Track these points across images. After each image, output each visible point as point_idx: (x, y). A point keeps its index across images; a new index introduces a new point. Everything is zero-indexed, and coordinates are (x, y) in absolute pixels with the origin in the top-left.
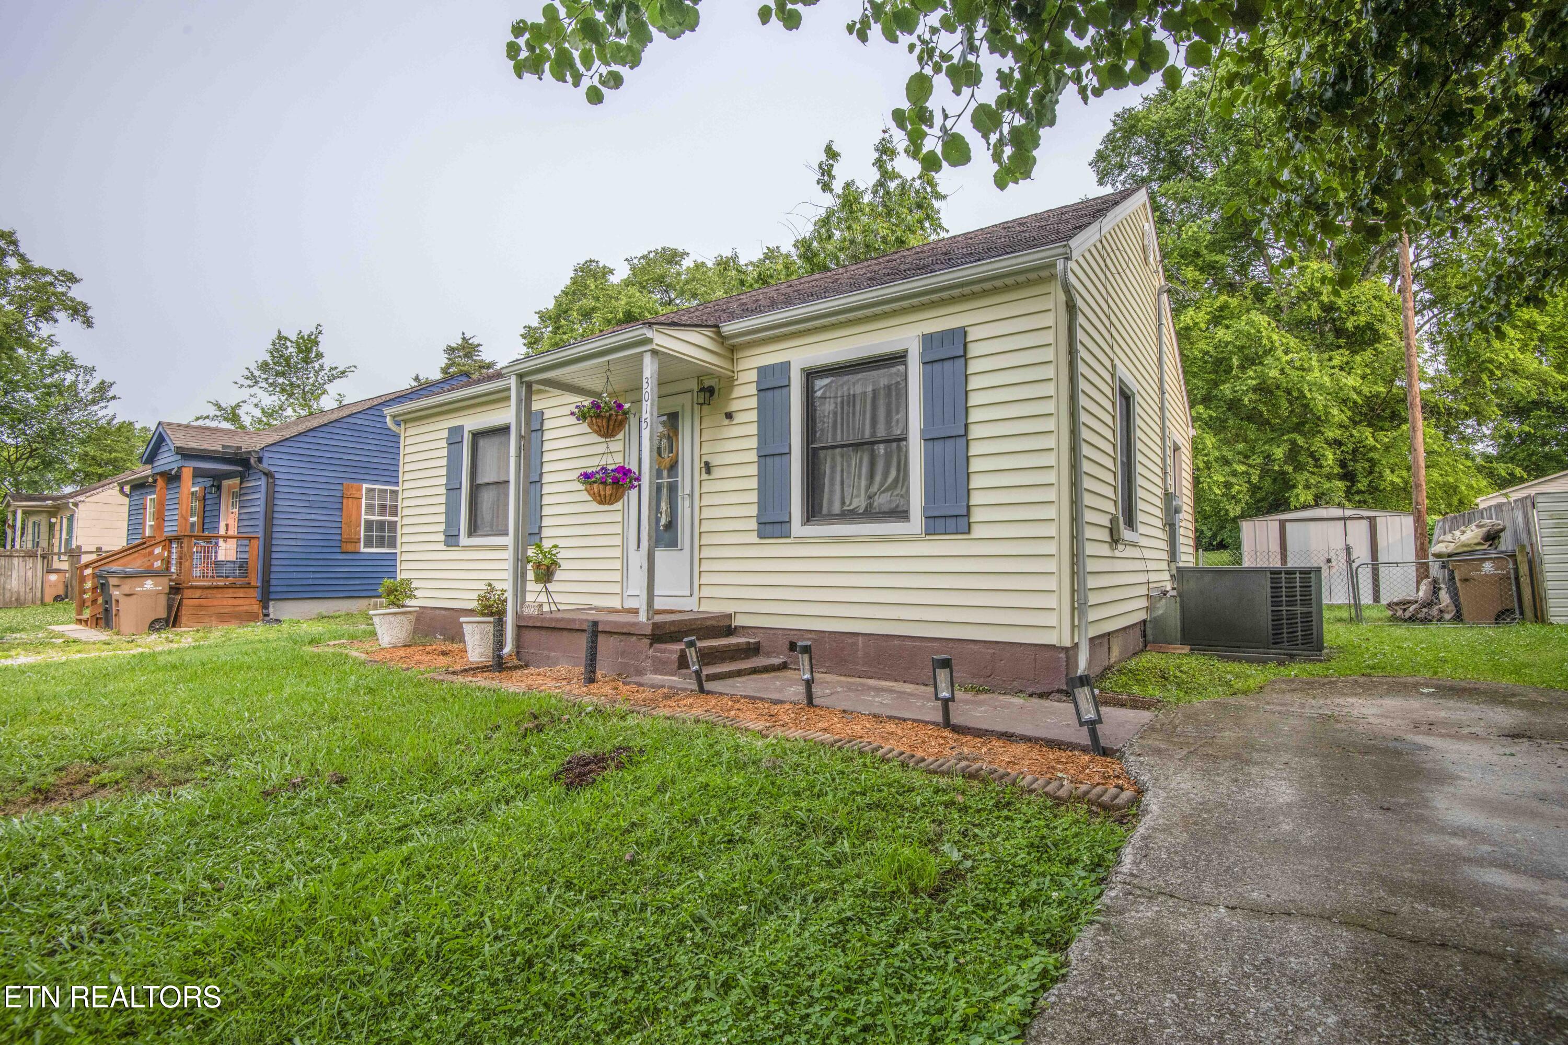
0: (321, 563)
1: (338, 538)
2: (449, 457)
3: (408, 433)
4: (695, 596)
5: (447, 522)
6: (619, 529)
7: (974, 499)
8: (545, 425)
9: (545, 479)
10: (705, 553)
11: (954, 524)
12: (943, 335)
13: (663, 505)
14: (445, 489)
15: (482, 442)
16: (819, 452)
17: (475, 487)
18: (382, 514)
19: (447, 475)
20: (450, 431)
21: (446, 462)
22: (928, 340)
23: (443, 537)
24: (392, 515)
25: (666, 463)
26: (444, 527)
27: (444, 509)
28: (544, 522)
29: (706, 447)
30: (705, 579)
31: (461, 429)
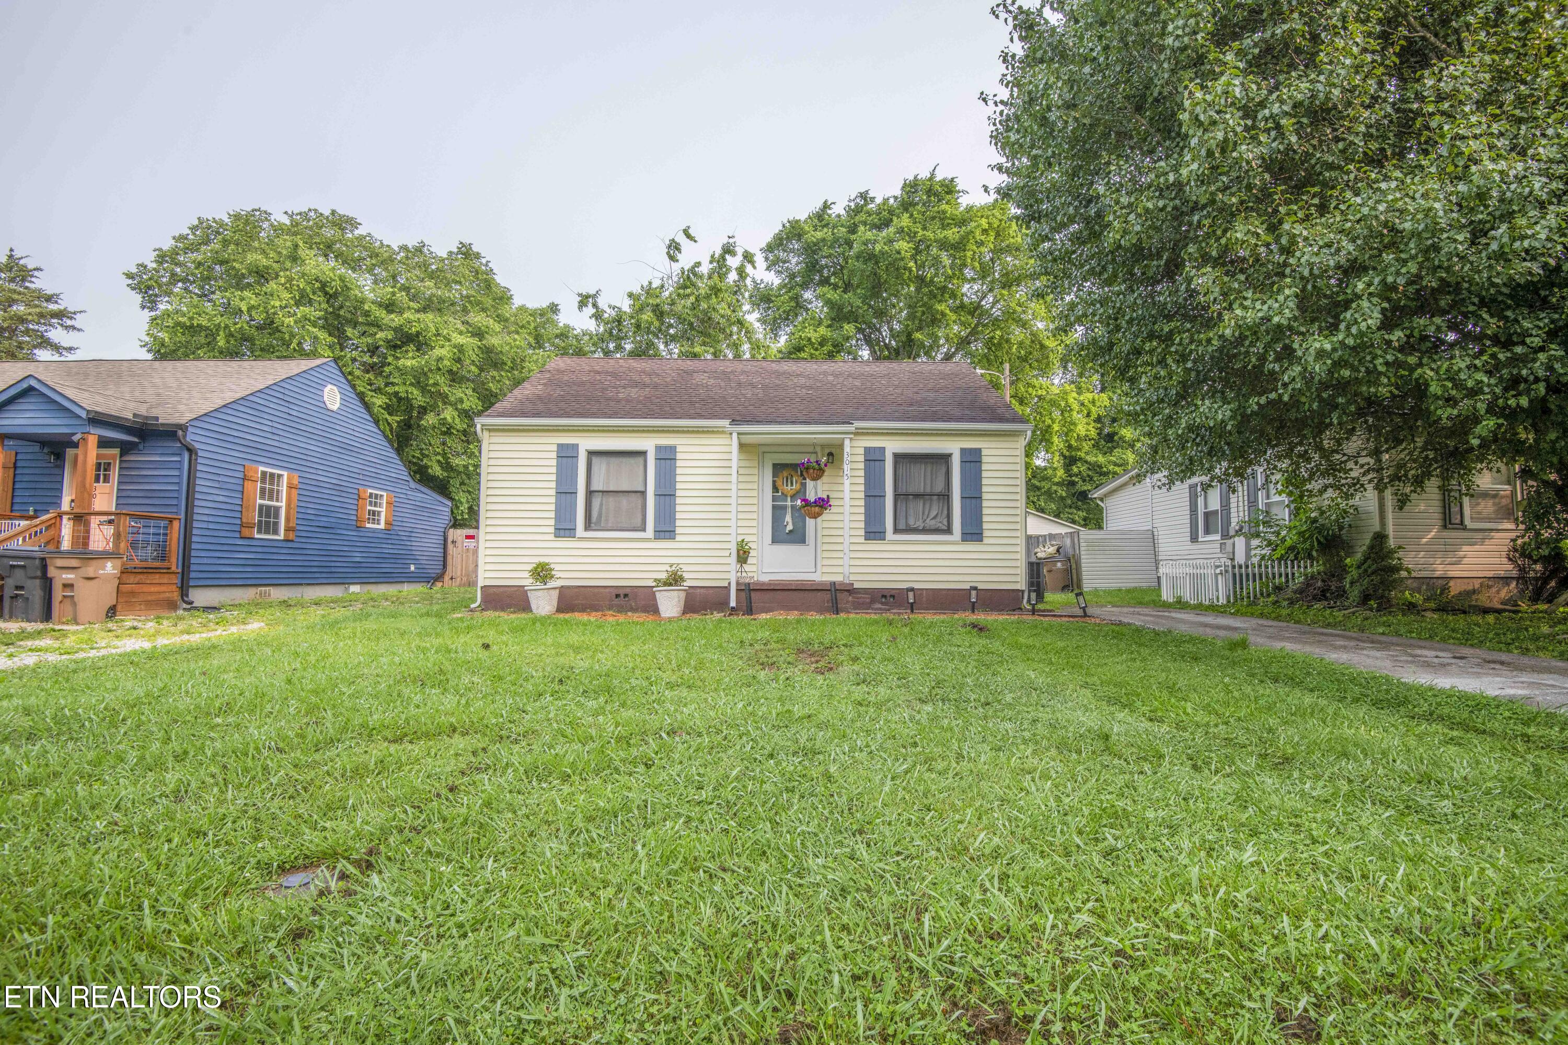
0: (225, 548)
1: (238, 522)
2: (559, 466)
3: (494, 440)
4: (819, 572)
5: (558, 519)
6: (754, 531)
7: (985, 526)
8: (679, 456)
9: (678, 493)
10: (826, 547)
11: (975, 537)
12: (971, 450)
13: (788, 518)
14: (553, 492)
15: (595, 460)
16: (897, 496)
17: (590, 493)
18: (271, 499)
19: (557, 481)
20: (561, 447)
21: (554, 470)
22: (963, 451)
23: (552, 530)
24: (277, 500)
25: (792, 493)
26: (552, 522)
27: (553, 507)
28: (678, 523)
29: (826, 487)
30: (826, 562)
31: (575, 447)
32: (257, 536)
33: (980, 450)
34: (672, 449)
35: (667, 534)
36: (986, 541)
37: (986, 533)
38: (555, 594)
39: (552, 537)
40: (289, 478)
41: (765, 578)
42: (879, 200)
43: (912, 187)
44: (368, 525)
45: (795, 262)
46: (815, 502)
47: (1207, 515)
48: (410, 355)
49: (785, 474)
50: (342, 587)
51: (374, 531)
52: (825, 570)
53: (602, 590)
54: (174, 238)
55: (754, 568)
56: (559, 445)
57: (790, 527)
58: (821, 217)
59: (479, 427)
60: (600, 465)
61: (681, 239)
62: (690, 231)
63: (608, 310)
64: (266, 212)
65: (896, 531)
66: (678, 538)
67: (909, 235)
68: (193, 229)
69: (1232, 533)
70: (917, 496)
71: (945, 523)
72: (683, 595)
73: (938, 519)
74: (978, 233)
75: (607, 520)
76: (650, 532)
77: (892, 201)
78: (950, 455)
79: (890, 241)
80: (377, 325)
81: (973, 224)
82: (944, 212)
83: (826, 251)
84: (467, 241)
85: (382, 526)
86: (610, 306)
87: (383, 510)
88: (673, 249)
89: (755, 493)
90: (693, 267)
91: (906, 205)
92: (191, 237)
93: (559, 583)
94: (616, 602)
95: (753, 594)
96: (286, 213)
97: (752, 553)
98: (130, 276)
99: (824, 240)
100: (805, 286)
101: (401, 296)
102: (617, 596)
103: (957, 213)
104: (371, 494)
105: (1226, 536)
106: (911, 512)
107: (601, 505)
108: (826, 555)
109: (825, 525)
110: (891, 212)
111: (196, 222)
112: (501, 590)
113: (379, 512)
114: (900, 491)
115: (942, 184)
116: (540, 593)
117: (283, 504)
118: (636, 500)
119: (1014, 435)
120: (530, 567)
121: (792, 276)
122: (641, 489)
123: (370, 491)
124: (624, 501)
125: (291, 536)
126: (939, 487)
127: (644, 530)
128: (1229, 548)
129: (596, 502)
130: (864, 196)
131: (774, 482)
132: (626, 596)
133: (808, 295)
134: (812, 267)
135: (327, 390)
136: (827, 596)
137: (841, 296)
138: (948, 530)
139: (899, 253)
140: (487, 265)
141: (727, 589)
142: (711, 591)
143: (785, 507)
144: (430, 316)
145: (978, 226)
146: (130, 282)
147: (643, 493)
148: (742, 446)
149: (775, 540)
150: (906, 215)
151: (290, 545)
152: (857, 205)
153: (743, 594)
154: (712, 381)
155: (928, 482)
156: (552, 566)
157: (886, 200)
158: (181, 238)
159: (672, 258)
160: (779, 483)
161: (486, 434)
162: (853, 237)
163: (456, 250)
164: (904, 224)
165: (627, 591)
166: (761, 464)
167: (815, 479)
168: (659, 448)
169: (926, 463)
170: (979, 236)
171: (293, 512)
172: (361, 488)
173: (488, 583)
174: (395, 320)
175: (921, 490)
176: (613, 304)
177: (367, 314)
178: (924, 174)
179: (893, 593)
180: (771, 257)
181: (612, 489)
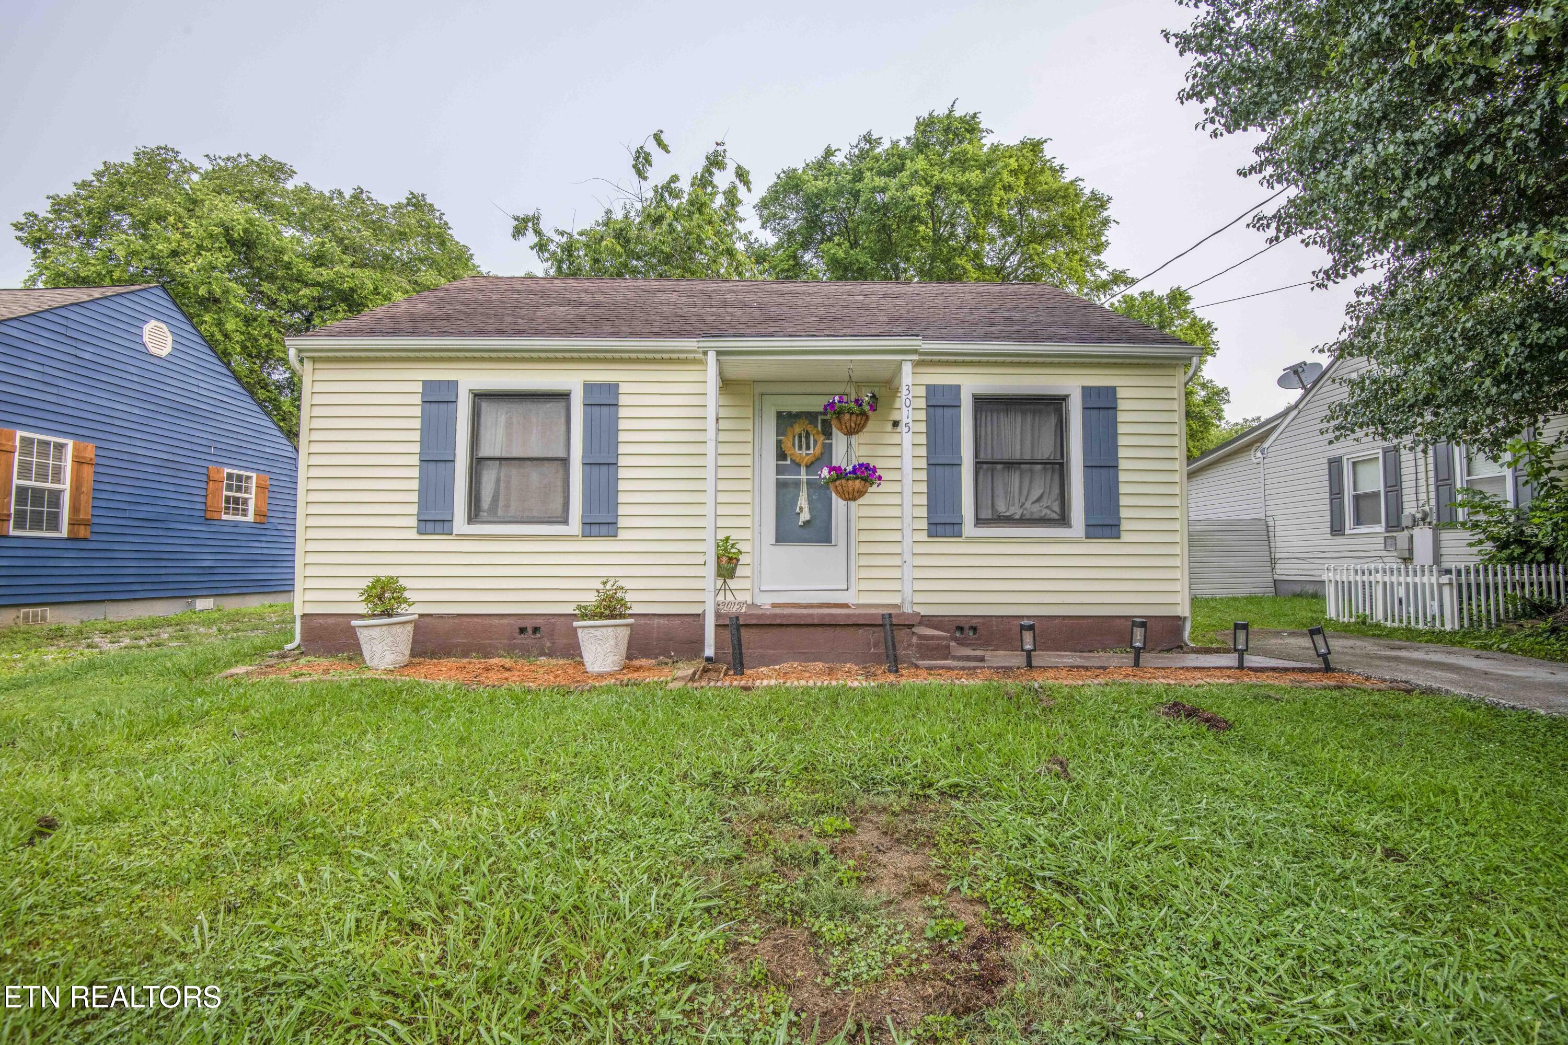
2: (425, 418)
3: (319, 376)
4: (853, 590)
5: (423, 504)
6: (747, 522)
7: (1123, 513)
8: (623, 400)
9: (622, 461)
10: (864, 549)
11: (1107, 530)
12: (1099, 389)
13: (803, 501)
14: (415, 460)
15: (485, 406)
16: (979, 465)
17: (477, 463)
18: (43, 477)
19: (421, 442)
20: (428, 385)
21: (417, 424)
22: (1086, 391)
23: (413, 522)
24: (58, 482)
25: (807, 460)
26: (414, 509)
27: (415, 485)
28: (622, 510)
29: (863, 451)
30: (864, 573)
31: (452, 385)
32: (12, 533)
33: (1112, 390)
34: (612, 388)
35: (604, 529)
36: (1125, 537)
37: (1125, 525)
38: (410, 628)
39: (413, 534)
40: (75, 449)
41: (765, 601)
42: (886, 145)
43: (926, 126)
44: (224, 517)
45: (793, 219)
46: (855, 470)
47: (1357, 498)
48: (340, 315)
49: (798, 429)
50: (182, 603)
51: (236, 524)
52: (864, 585)
53: (497, 621)
54: (75, 184)
55: (746, 584)
56: (424, 382)
57: (805, 516)
58: (822, 166)
59: (292, 353)
60: (493, 415)
61: (651, 147)
62: (663, 137)
63: (557, 238)
64: (173, 150)
65: (979, 521)
66: (622, 534)
67: (924, 179)
68: (99, 175)
69: (1406, 522)
70: (1010, 465)
71: (1056, 507)
72: (624, 633)
73: (1044, 503)
74: (1005, 174)
75: (507, 506)
76: (575, 525)
77: (903, 143)
78: (1064, 398)
79: (903, 187)
80: (300, 279)
81: (1000, 164)
82: (965, 152)
83: (830, 203)
84: (418, 191)
85: (250, 517)
86: (557, 231)
87: (252, 496)
88: (641, 162)
89: (748, 461)
90: (669, 183)
91: (920, 147)
92: (96, 183)
93: (417, 610)
94: (520, 640)
95: (743, 632)
96: (207, 156)
97: (744, 559)
98: (18, 227)
99: (826, 190)
100: (805, 246)
101: (333, 248)
102: (522, 630)
103: (980, 153)
104: (230, 476)
105: (1395, 524)
106: (999, 490)
107: (498, 481)
108: (864, 561)
109: (864, 512)
110: (902, 157)
111: (102, 168)
112: (332, 620)
113: (246, 501)
114: (982, 456)
115: (962, 120)
116: (375, 632)
117: (66, 486)
118: (551, 470)
119: (1169, 366)
120: (364, 584)
121: (791, 234)
122: (562, 454)
123: (227, 470)
124: (535, 476)
125: (83, 532)
126: (1046, 450)
127: (565, 521)
128: (1402, 542)
129: (489, 478)
130: (868, 139)
131: (779, 443)
132: (536, 630)
133: (807, 257)
134: (813, 223)
135: (147, 328)
136: (878, 634)
137: (846, 253)
138: (1063, 520)
139: (913, 199)
140: (441, 218)
141: (700, 617)
142: (677, 622)
143: (797, 484)
144: (367, 272)
145: (1006, 166)
146: (20, 234)
147: (565, 462)
148: (727, 385)
149: (782, 537)
150: (921, 157)
151: (83, 545)
152: (862, 150)
153: (727, 633)
154: (684, 299)
155: (1028, 443)
156: (402, 582)
157: (895, 144)
158: (85, 185)
159: (641, 174)
160: (787, 444)
161: (308, 365)
162: (859, 186)
163: (405, 201)
164: (918, 166)
165: (539, 622)
166: (758, 414)
167: (850, 432)
168: (589, 388)
169: (1024, 413)
170: (1007, 178)
171: (86, 500)
172: (211, 466)
173: (310, 609)
174: (324, 274)
175: (1017, 456)
176: (561, 229)
177: (288, 266)
178: (941, 111)
179: (974, 622)
180: (765, 212)
181: (515, 454)
